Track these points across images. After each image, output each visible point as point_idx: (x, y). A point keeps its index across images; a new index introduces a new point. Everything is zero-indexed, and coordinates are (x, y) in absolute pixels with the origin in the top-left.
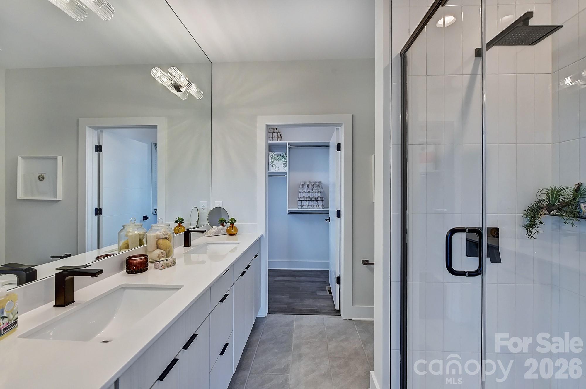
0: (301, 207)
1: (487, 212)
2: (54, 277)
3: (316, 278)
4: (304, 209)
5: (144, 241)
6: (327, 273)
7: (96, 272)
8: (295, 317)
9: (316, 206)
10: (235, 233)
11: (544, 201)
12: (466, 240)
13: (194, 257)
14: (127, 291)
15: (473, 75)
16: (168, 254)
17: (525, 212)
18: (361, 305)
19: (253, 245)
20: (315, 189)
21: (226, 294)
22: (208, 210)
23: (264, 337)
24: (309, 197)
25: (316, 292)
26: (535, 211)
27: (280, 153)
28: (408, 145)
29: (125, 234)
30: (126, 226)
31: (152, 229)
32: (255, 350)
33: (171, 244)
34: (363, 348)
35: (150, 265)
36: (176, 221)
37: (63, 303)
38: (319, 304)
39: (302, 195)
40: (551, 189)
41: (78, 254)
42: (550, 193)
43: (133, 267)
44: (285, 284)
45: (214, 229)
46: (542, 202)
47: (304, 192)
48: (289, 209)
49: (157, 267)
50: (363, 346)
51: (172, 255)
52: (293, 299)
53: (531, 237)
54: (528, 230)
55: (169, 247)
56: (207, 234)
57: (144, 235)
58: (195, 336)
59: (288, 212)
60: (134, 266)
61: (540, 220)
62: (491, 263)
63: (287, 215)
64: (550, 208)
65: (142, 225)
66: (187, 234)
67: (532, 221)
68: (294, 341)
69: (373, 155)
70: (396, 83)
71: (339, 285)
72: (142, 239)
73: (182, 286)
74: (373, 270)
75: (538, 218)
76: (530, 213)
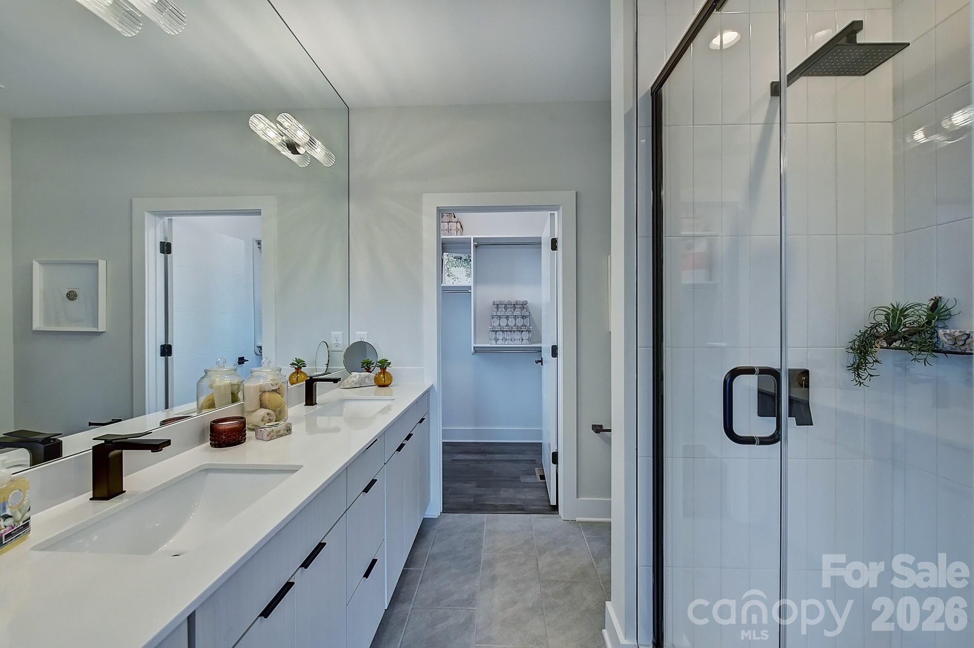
0: (495, 341)
1: (789, 344)
2: (90, 453)
3: (521, 456)
4: (500, 344)
5: (240, 395)
6: (537, 448)
7: (158, 443)
8: (484, 517)
9: (519, 340)
10: (387, 383)
11: (881, 327)
12: (757, 392)
13: (322, 421)
14: (211, 476)
15: (768, 125)
16: (278, 417)
17: (851, 344)
18: (591, 497)
19: (416, 402)
20: (517, 312)
21: (373, 480)
22: (344, 346)
23: (436, 550)
24: (507, 325)
25: (519, 477)
26: (866, 342)
27: (460, 255)
28: (664, 238)
29: (208, 384)
30: (211, 371)
31: (252, 375)
32: (421, 570)
33: (284, 399)
34: (593, 564)
35: (249, 434)
36: (293, 364)
37: (105, 494)
38: (523, 497)
39: (496, 323)
40: (891, 307)
41: (133, 418)
42: (889, 314)
43: (220, 437)
44: (469, 465)
45: (354, 377)
46: (877, 328)
47: (500, 317)
48: (475, 345)
49: (260, 437)
50: (594, 562)
51: (286, 418)
52: (483, 489)
53: (860, 384)
54: (855, 373)
55: (280, 404)
56: (343, 386)
57: (240, 386)
58: (321, 546)
59: (474, 349)
60: (222, 434)
61: (874, 357)
62: (797, 425)
63: (473, 354)
64: (890, 337)
65: (236, 370)
66: (310, 384)
67: (861, 359)
68: (484, 555)
69: (609, 257)
70: (644, 140)
71: (555, 465)
72: (236, 392)
73: (301, 467)
74: (609, 441)
75: (871, 353)
76: (858, 345)
